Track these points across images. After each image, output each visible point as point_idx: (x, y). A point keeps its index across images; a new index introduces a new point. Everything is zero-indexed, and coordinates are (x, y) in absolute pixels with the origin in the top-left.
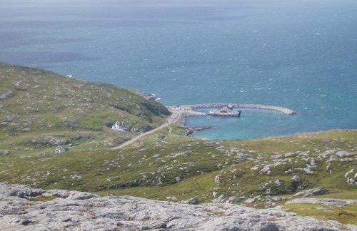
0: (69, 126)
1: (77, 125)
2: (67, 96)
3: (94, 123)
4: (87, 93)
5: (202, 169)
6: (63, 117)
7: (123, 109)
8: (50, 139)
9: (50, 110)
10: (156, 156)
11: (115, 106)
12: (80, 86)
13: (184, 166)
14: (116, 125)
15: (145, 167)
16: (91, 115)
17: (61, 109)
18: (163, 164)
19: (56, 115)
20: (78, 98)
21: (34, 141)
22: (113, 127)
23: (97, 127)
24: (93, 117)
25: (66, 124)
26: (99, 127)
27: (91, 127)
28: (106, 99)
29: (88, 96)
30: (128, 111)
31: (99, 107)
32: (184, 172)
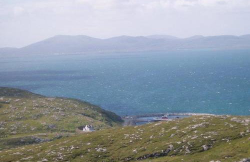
0: (48, 129)
1: (54, 128)
2: (43, 107)
3: (69, 127)
4: (58, 104)
5: (227, 137)
6: (43, 123)
7: (89, 116)
8: (35, 138)
9: (31, 117)
10: (175, 128)
11: (82, 114)
12: (52, 99)
13: (208, 135)
14: (86, 128)
15: (167, 138)
16: (65, 120)
17: (39, 116)
18: (184, 135)
19: (37, 121)
20: (53, 108)
21: (22, 140)
22: (84, 130)
23: (71, 129)
24: (67, 122)
25: (46, 127)
26: (73, 130)
27: (66, 129)
28: (74, 108)
29: (60, 107)
30: (93, 117)
31: (70, 114)
32: (209, 140)
